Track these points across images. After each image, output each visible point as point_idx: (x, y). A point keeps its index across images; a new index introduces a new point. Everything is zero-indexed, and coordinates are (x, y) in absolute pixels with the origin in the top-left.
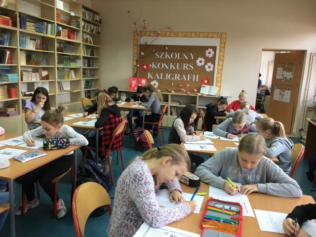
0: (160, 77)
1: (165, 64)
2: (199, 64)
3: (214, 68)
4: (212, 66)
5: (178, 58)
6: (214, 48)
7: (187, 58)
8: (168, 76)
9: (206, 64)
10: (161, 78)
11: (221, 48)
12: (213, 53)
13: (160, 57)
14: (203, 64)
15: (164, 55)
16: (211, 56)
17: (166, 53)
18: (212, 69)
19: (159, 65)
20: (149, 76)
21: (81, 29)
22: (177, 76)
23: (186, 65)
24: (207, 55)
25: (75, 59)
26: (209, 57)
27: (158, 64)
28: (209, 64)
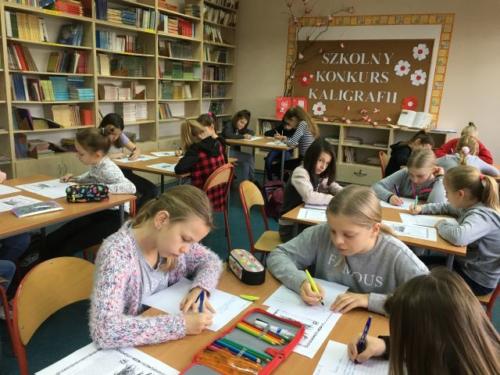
0: (328, 95)
1: (338, 74)
2: (400, 73)
3: (427, 79)
4: (423, 75)
5: (363, 62)
6: (430, 43)
7: (377, 62)
8: (343, 95)
9: (412, 71)
10: (331, 98)
11: (443, 43)
12: (426, 51)
13: (331, 62)
14: (406, 72)
15: (338, 58)
16: (422, 57)
17: (342, 55)
18: (422, 81)
19: (328, 75)
20: (311, 94)
21: (202, 19)
22: (359, 94)
23: (375, 75)
24: (416, 55)
25: (191, 67)
26: (420, 59)
27: (326, 74)
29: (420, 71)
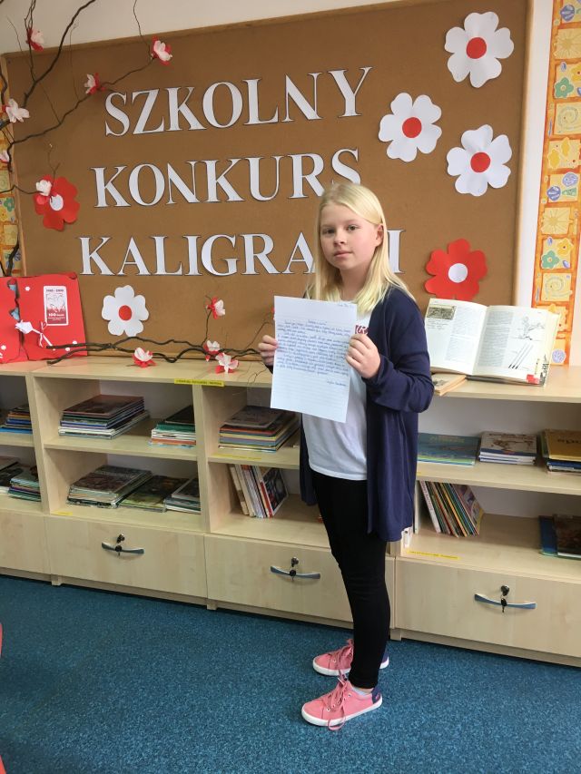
0: (150, 260)
1: (172, 174)
2: (403, 149)
3: (516, 164)
4: (499, 149)
5: (254, 118)
7: (311, 114)
8: (201, 255)
9: (451, 138)
10: (161, 270)
12: (500, 44)
13: (139, 129)
14: (427, 141)
15: (161, 111)
16: (488, 69)
17: (173, 93)
18: (497, 175)
19: (135, 180)
20: (90, 259)
22: (259, 246)
23: (308, 167)
24: (459, 66)
26: (477, 82)
27: (127, 174)
28: (478, 138)
29: (486, 131)
